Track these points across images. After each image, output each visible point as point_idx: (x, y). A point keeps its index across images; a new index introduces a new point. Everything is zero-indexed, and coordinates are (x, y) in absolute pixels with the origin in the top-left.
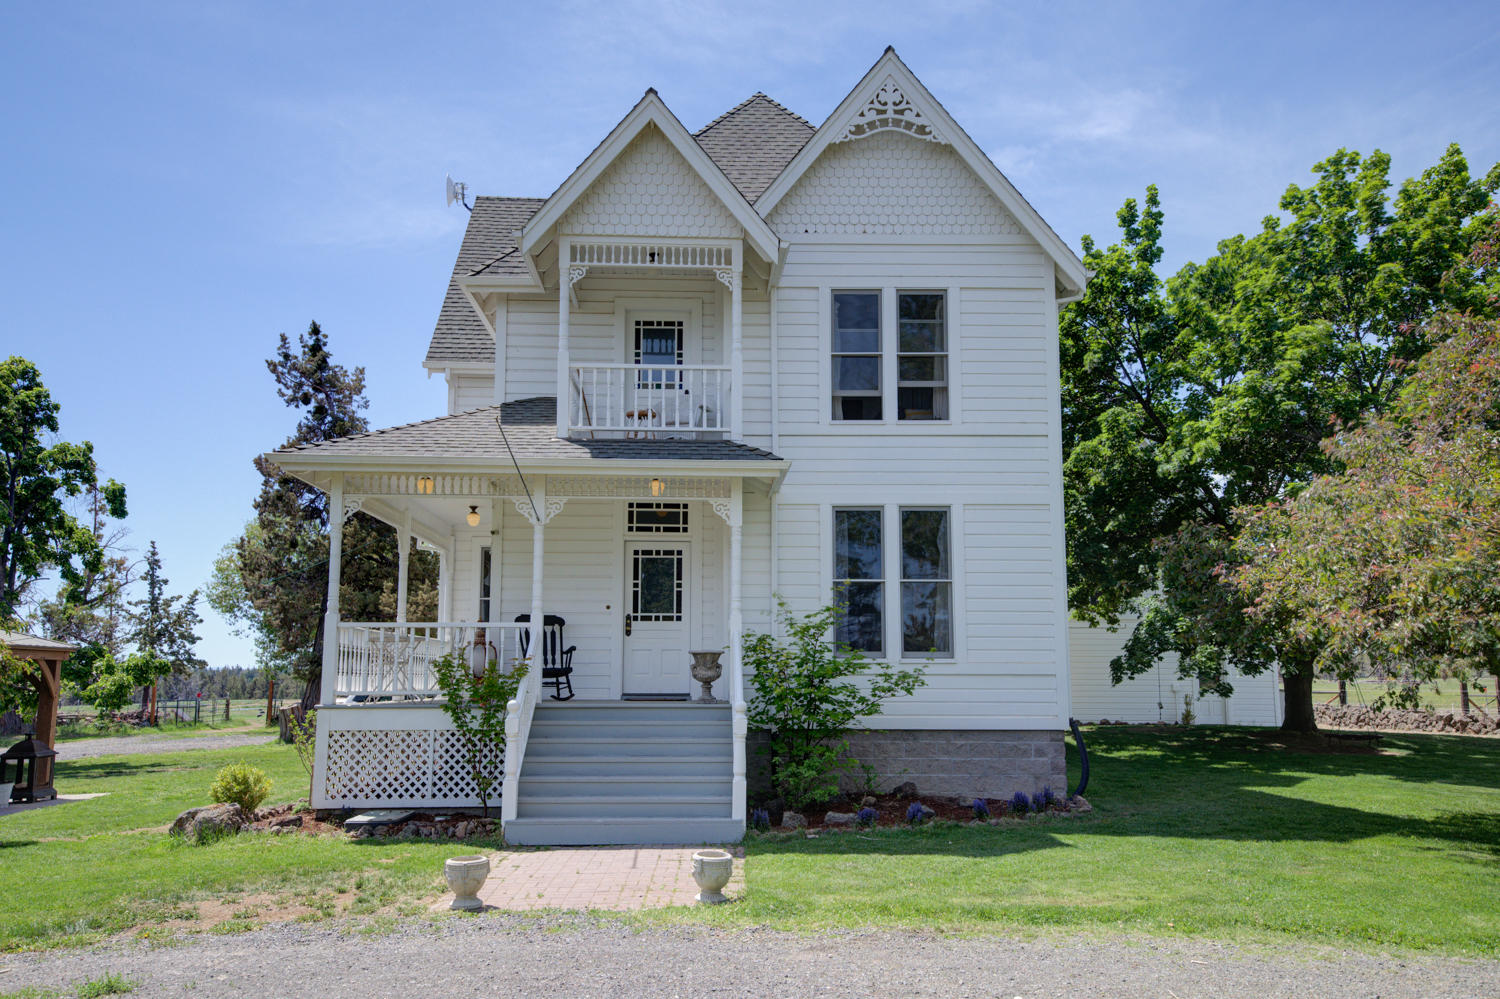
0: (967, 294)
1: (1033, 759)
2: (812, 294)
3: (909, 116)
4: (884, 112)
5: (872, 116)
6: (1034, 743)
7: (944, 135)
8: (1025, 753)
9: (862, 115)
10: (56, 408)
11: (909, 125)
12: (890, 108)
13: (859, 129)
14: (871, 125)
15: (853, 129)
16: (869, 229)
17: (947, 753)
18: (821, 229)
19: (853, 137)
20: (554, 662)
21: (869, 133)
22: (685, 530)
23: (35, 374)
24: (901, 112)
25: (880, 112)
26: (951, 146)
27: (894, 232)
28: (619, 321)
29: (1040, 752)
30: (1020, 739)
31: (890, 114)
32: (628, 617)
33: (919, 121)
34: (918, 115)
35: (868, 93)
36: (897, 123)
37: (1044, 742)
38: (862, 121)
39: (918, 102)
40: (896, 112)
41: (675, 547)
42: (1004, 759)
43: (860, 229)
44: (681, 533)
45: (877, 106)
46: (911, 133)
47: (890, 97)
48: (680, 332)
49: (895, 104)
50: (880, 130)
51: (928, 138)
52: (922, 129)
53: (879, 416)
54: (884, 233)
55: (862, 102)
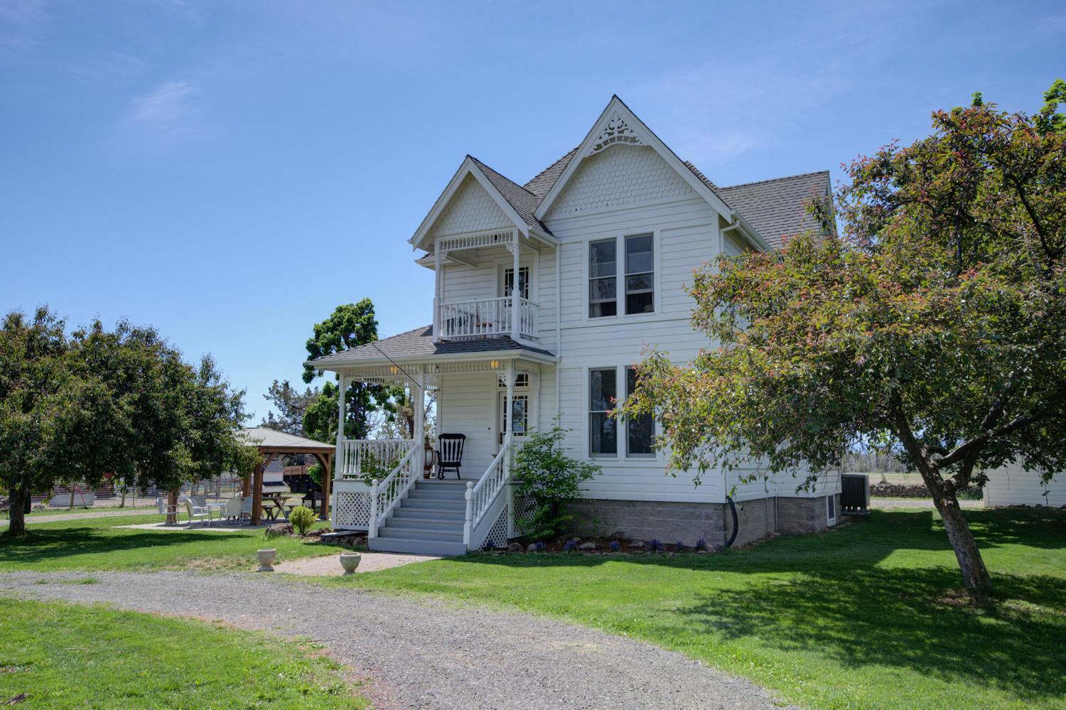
0: (665, 234)
1: (703, 521)
2: (579, 245)
3: (626, 133)
4: (613, 134)
5: (606, 137)
6: (704, 511)
7: (646, 140)
8: (699, 517)
9: (601, 138)
10: (377, 323)
11: (626, 139)
12: (616, 130)
13: (599, 146)
14: (606, 143)
15: (596, 147)
16: (610, 203)
17: (652, 515)
18: (584, 207)
19: (596, 152)
20: (453, 459)
21: (604, 148)
22: (527, 385)
23: (372, 306)
24: (622, 132)
25: (610, 134)
26: (650, 146)
27: (623, 203)
28: (495, 271)
29: (708, 517)
30: (696, 508)
31: (616, 134)
32: (501, 434)
33: (632, 135)
34: (632, 131)
35: (604, 125)
36: (620, 139)
37: (710, 511)
38: (601, 142)
39: (632, 124)
40: (619, 132)
41: (524, 394)
42: (686, 520)
43: (605, 203)
44: (525, 387)
45: (609, 131)
46: (628, 143)
47: (615, 124)
48: (527, 273)
49: (619, 128)
50: (610, 144)
51: (637, 144)
52: (634, 140)
53: (614, 313)
54: (618, 204)
55: (600, 131)
